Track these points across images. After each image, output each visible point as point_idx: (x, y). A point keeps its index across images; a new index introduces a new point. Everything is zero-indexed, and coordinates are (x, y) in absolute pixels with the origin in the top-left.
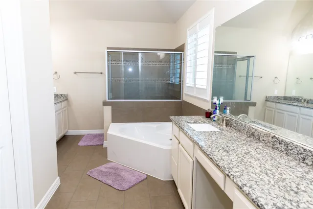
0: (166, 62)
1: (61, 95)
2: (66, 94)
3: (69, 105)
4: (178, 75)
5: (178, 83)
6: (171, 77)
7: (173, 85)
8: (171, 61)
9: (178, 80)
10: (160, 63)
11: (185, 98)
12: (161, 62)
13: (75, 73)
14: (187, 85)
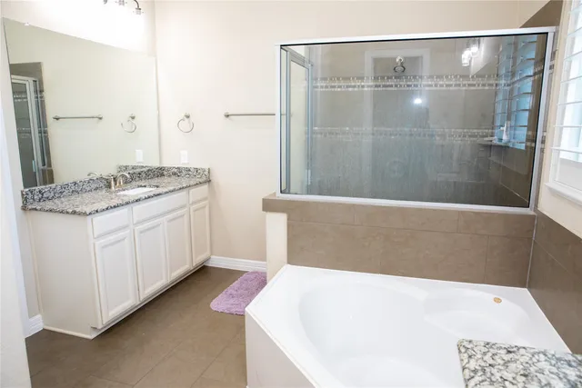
0: (483, 76)
1: (197, 170)
2: (206, 167)
3: (213, 194)
4: (524, 118)
5: (522, 147)
6: (498, 123)
7: (503, 149)
8: (503, 71)
9: (522, 133)
10: (462, 81)
11: (547, 205)
12: (465, 77)
13: (228, 116)
14: (563, 155)
